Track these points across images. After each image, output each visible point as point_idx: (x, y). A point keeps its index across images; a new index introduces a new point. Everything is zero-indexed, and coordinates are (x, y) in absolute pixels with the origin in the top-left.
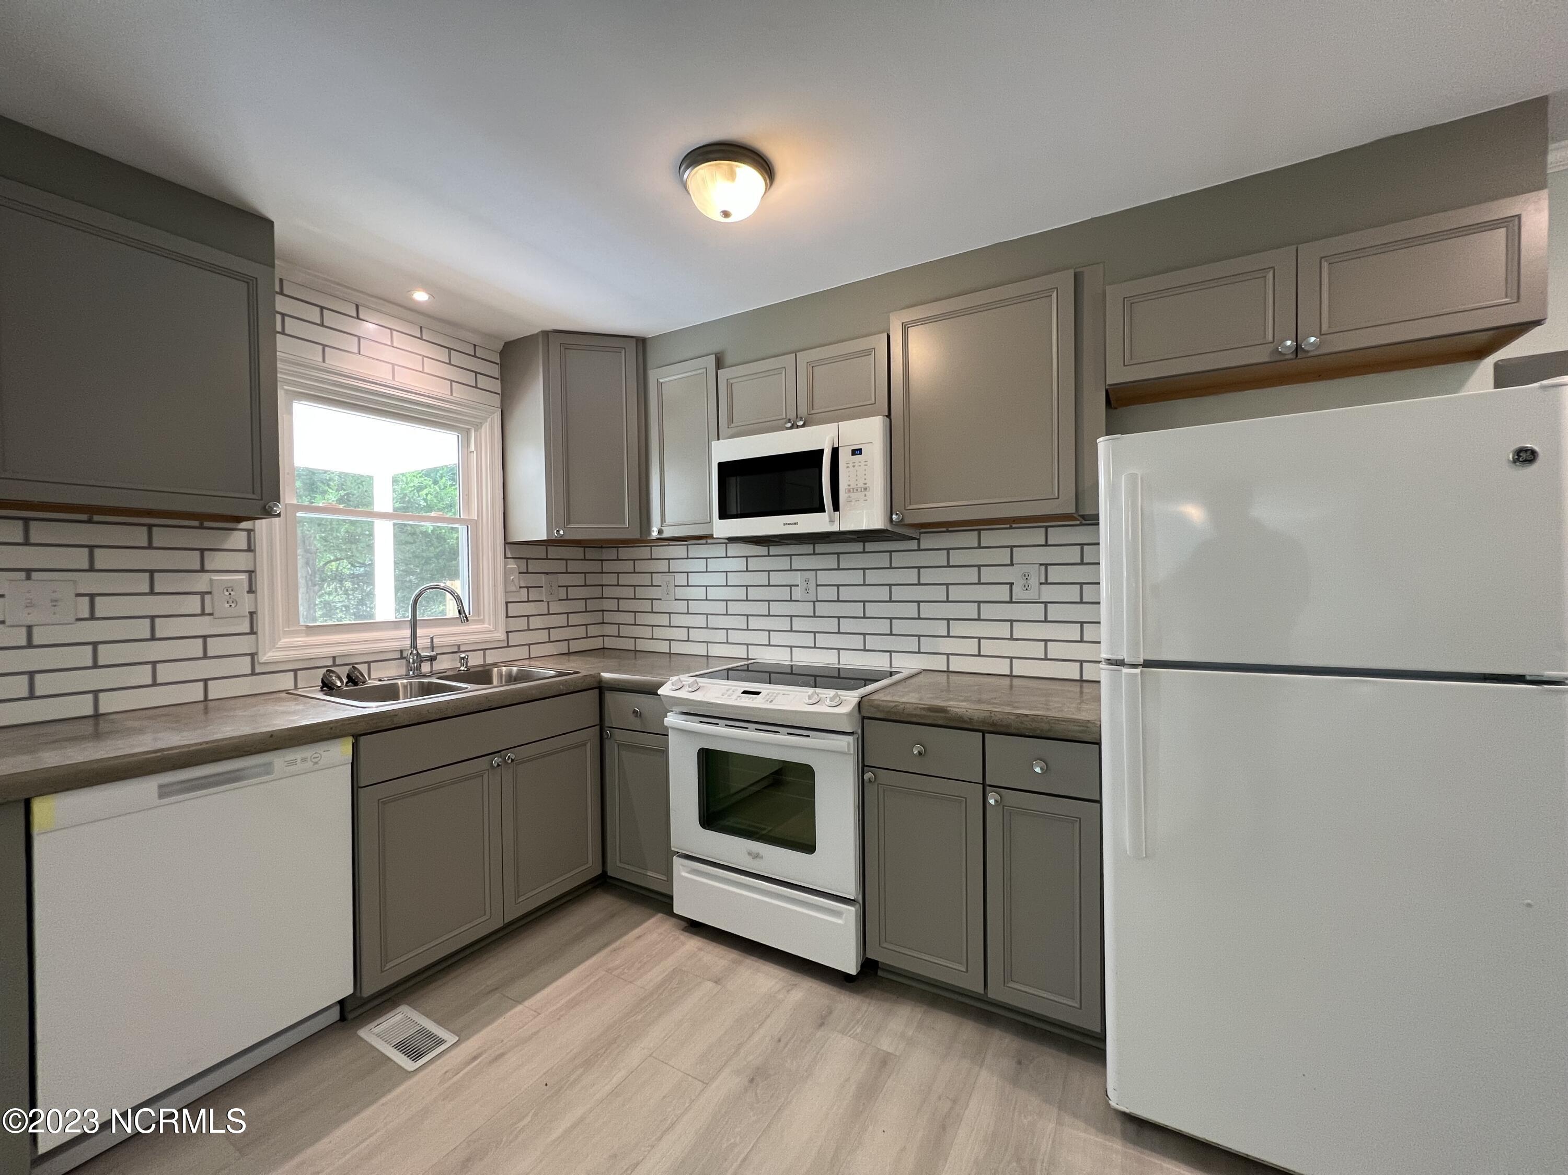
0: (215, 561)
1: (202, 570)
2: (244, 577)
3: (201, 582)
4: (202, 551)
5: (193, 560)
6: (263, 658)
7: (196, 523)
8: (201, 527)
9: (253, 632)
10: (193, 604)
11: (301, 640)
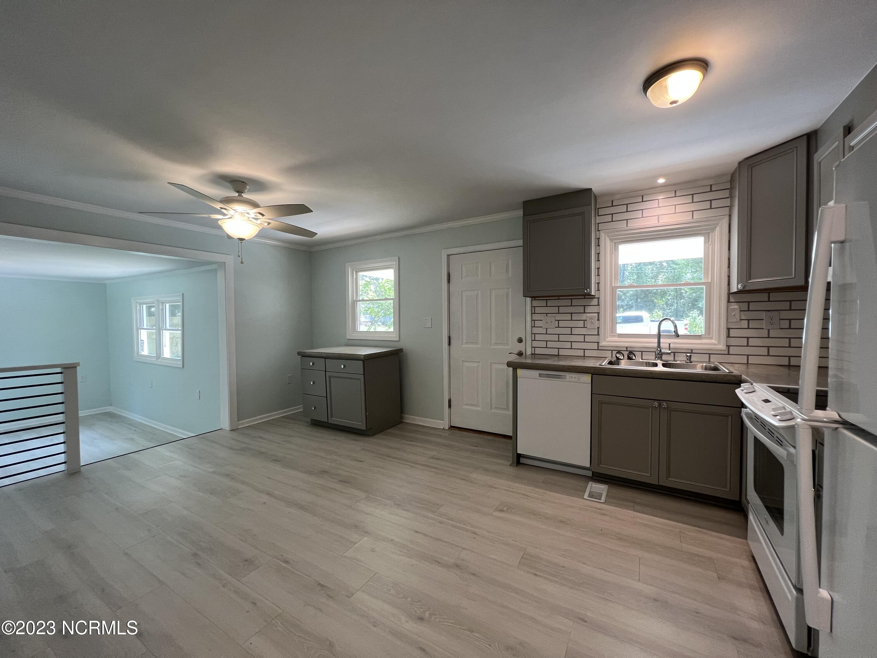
0: (588, 310)
1: (584, 313)
2: (596, 315)
3: (584, 317)
4: (584, 306)
5: (581, 309)
6: (601, 344)
7: (583, 297)
8: (585, 298)
9: (598, 335)
10: (581, 324)
11: (616, 339)
